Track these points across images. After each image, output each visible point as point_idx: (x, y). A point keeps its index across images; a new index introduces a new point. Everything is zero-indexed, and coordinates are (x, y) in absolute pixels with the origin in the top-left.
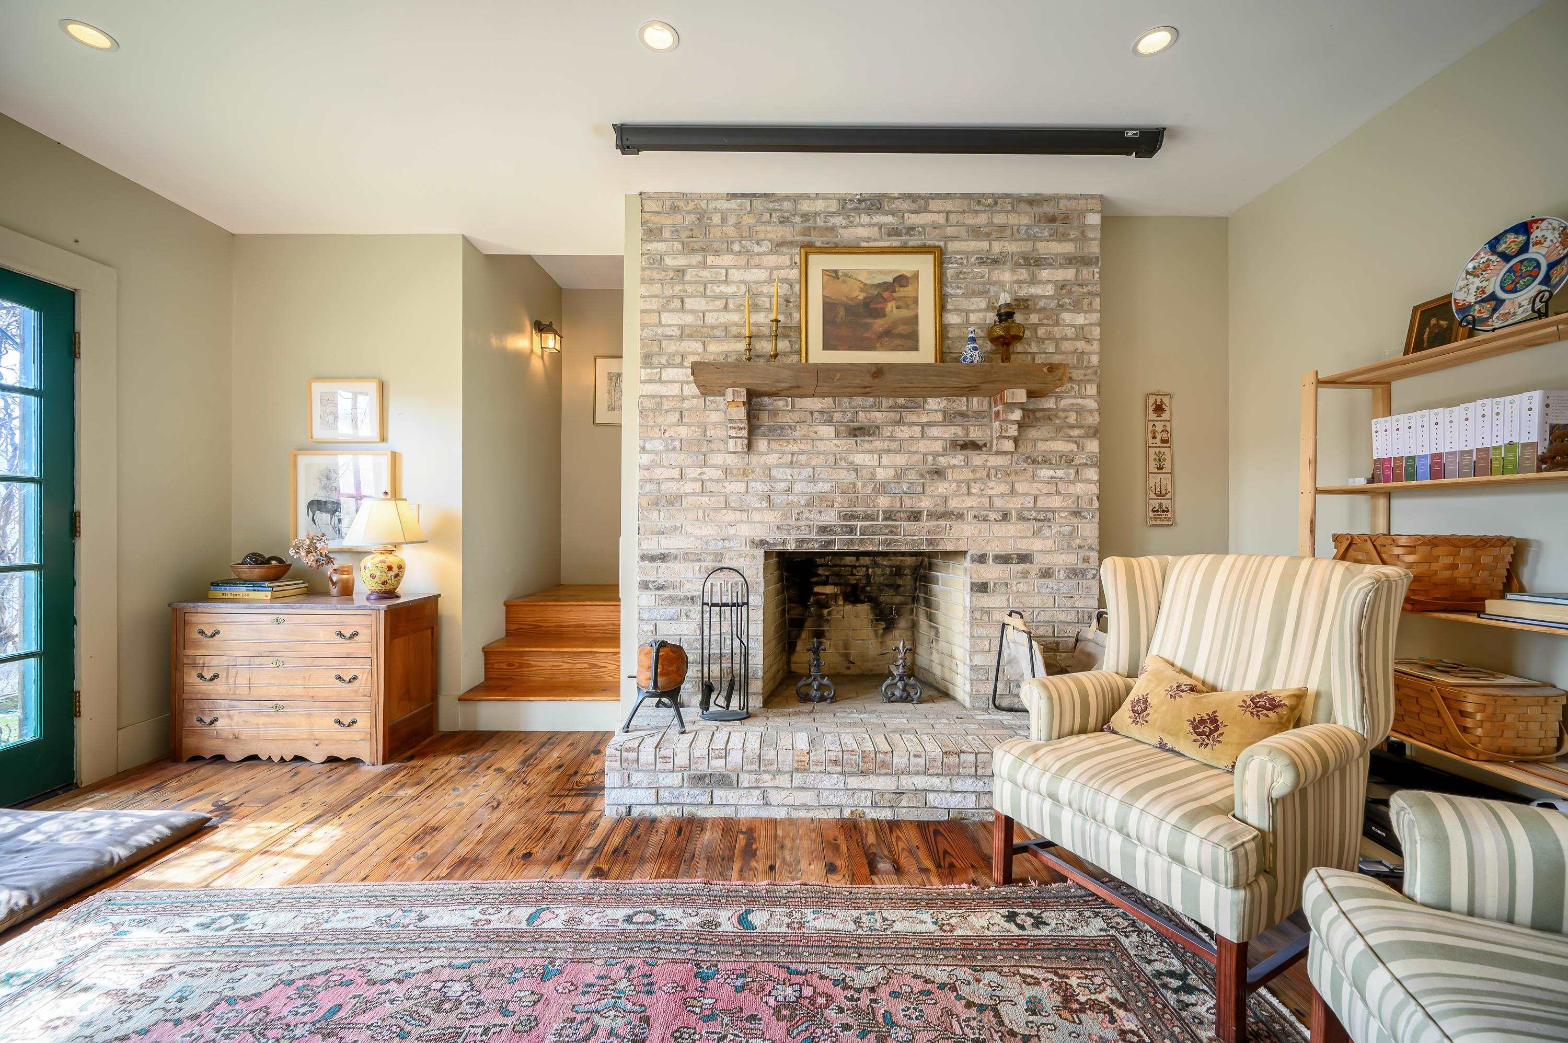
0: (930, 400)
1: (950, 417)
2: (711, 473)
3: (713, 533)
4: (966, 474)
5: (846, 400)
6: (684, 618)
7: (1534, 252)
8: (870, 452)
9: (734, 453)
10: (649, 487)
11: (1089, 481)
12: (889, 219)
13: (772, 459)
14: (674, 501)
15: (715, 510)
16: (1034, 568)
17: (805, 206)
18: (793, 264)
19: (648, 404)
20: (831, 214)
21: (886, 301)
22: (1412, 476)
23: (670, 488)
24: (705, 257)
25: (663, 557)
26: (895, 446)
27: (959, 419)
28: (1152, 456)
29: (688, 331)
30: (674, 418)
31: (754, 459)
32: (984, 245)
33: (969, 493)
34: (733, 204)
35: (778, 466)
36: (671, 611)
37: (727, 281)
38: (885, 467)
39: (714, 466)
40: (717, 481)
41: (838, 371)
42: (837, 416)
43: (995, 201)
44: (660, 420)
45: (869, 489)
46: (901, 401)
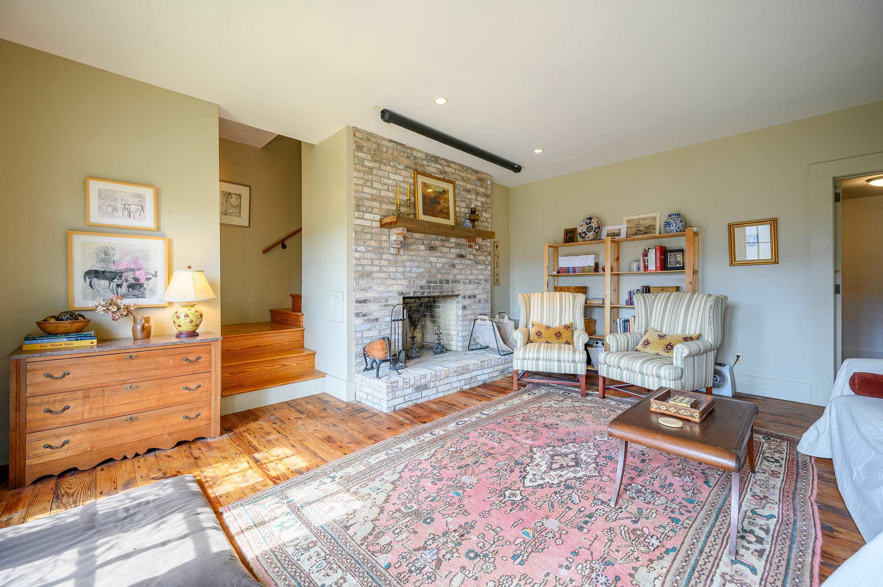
0: (451, 238)
1: (458, 245)
2: (383, 263)
3: (384, 289)
4: (461, 267)
5: (428, 235)
6: (373, 329)
7: (592, 224)
8: (435, 257)
9: (392, 254)
10: (360, 268)
11: (488, 270)
12: (440, 167)
13: (405, 258)
14: (369, 275)
15: (385, 279)
16: (477, 300)
17: (415, 153)
18: (411, 177)
19: (359, 229)
20: (423, 159)
21: (440, 199)
22: (569, 272)
23: (368, 268)
24: (380, 165)
25: (365, 301)
26: (442, 255)
27: (459, 247)
28: (496, 262)
29: (374, 197)
30: (369, 236)
31: (399, 257)
32: (464, 184)
33: (462, 274)
34: (390, 145)
35: (407, 261)
36: (369, 326)
37: (388, 178)
38: (440, 263)
39: (384, 260)
40: (386, 266)
41: (443, 226)
42: (425, 242)
43: (467, 169)
44: (363, 237)
45: (435, 272)
46: (444, 238)
